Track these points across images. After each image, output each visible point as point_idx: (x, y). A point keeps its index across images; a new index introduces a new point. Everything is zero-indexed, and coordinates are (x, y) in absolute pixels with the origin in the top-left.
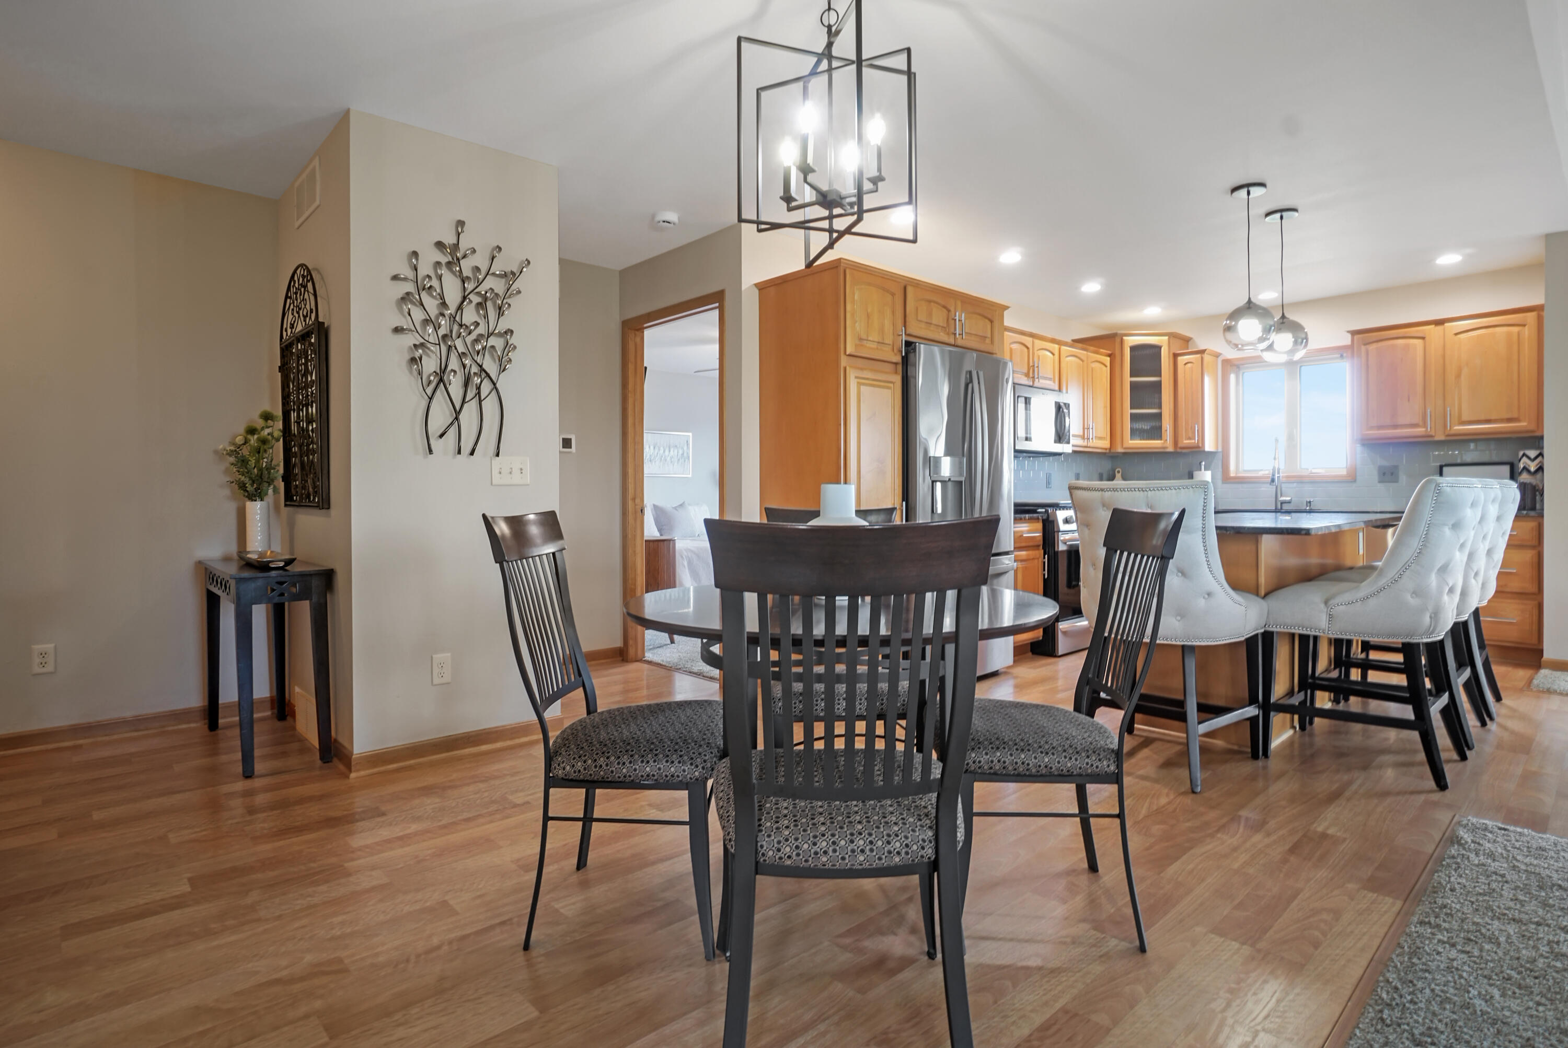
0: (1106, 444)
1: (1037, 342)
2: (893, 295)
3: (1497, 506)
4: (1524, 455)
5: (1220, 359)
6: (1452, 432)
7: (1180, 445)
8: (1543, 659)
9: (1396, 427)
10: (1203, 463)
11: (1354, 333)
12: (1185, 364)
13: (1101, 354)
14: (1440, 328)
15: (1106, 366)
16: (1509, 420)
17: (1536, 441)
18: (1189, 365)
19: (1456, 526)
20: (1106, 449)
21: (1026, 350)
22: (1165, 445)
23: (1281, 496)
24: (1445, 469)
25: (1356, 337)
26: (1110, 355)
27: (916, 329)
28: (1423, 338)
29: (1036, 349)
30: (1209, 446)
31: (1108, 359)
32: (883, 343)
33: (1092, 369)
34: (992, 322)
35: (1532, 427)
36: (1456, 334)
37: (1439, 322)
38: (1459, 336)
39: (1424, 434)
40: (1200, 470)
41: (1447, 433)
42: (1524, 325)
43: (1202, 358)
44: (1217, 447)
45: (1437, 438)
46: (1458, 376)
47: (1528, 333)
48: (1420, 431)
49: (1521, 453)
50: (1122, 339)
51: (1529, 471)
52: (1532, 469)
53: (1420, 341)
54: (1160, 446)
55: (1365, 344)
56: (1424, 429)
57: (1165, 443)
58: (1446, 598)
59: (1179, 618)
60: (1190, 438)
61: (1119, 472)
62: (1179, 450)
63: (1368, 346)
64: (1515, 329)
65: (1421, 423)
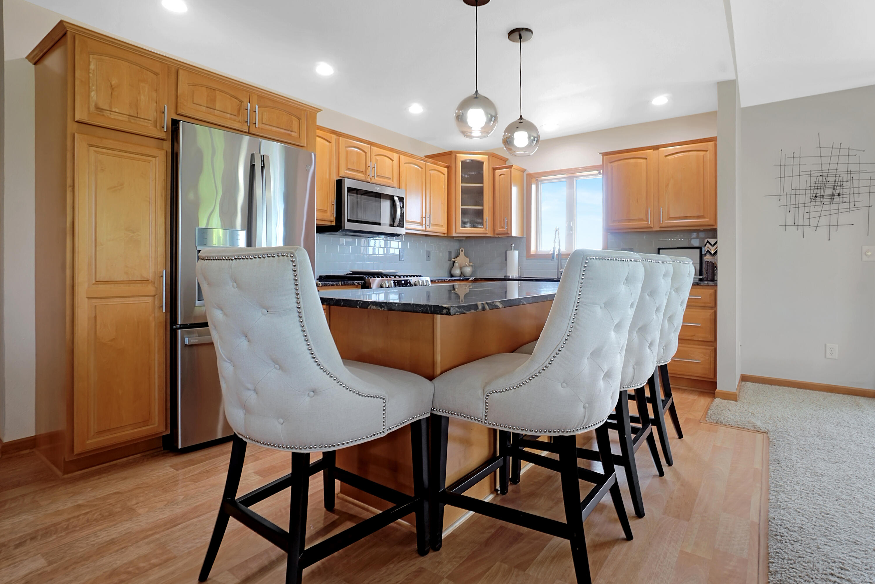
0: (443, 230)
1: (375, 149)
2: (156, 74)
3: (669, 280)
4: (708, 242)
5: (525, 173)
6: (664, 225)
7: (497, 232)
8: (716, 391)
9: (629, 220)
10: (513, 245)
11: (605, 154)
12: (500, 175)
13: (440, 166)
14: (656, 152)
15: (444, 175)
16: (698, 217)
17: (713, 232)
18: (503, 176)
19: (609, 305)
20: (444, 234)
21: (364, 153)
22: (485, 232)
23: (561, 269)
24: (661, 251)
25: (605, 157)
26: (448, 167)
27: (187, 109)
28: (646, 159)
29: (373, 154)
30: (515, 233)
31: (446, 169)
32: (137, 117)
33: (431, 174)
34: (299, 119)
35: (712, 222)
36: (666, 156)
37: (656, 148)
38: (668, 157)
39: (646, 226)
40: (511, 250)
41: (661, 225)
42: (707, 151)
43: (511, 171)
44: (523, 234)
45: (654, 230)
46: (667, 185)
47: (709, 155)
48: (644, 223)
49: (706, 241)
50: (456, 156)
51: (710, 253)
52: (713, 252)
53: (644, 160)
54: (482, 232)
55: (610, 163)
56: (647, 223)
57: (486, 230)
58: (601, 384)
59: (281, 420)
60: (502, 228)
61: (462, 251)
62: (496, 236)
63: (612, 164)
64: (702, 153)
65: (645, 219)
